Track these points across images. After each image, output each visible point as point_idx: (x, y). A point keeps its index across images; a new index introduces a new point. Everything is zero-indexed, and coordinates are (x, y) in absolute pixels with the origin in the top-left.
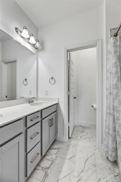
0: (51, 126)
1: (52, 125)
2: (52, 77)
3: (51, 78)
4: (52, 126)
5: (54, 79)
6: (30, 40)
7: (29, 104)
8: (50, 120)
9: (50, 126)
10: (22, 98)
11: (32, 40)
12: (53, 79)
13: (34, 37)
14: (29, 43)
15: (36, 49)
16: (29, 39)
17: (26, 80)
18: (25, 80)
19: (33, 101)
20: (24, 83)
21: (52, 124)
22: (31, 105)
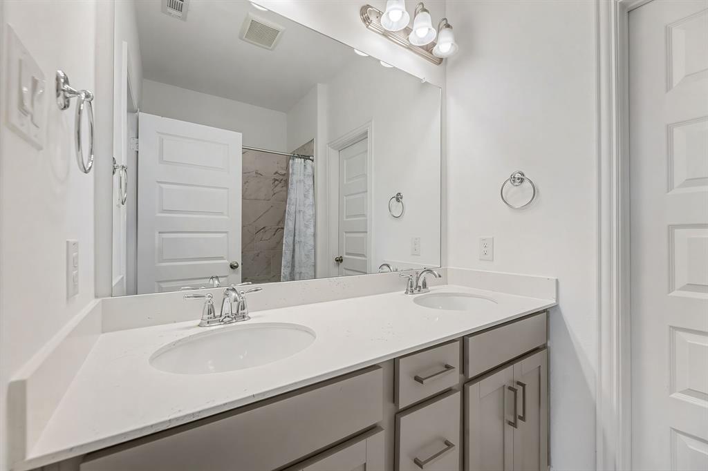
0: (514, 425)
1: (523, 418)
2: (518, 175)
3: (513, 179)
4: (519, 422)
5: (526, 184)
6: (411, 36)
7: (410, 296)
8: (510, 388)
9: (510, 423)
10: (386, 269)
11: (423, 30)
12: (522, 180)
13: (429, 15)
14: (410, 48)
15: (440, 61)
16: (407, 31)
17: (398, 198)
18: (394, 199)
19: (425, 285)
20: (392, 209)
21: (520, 413)
22: (416, 300)
